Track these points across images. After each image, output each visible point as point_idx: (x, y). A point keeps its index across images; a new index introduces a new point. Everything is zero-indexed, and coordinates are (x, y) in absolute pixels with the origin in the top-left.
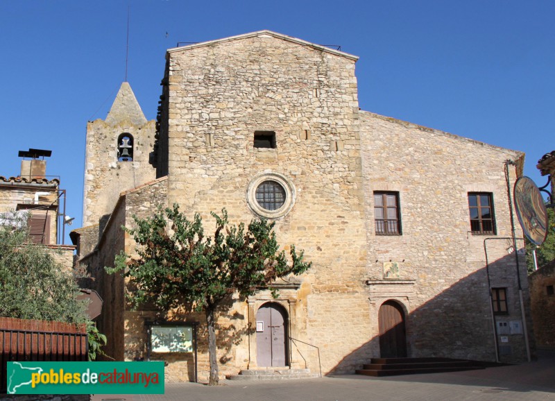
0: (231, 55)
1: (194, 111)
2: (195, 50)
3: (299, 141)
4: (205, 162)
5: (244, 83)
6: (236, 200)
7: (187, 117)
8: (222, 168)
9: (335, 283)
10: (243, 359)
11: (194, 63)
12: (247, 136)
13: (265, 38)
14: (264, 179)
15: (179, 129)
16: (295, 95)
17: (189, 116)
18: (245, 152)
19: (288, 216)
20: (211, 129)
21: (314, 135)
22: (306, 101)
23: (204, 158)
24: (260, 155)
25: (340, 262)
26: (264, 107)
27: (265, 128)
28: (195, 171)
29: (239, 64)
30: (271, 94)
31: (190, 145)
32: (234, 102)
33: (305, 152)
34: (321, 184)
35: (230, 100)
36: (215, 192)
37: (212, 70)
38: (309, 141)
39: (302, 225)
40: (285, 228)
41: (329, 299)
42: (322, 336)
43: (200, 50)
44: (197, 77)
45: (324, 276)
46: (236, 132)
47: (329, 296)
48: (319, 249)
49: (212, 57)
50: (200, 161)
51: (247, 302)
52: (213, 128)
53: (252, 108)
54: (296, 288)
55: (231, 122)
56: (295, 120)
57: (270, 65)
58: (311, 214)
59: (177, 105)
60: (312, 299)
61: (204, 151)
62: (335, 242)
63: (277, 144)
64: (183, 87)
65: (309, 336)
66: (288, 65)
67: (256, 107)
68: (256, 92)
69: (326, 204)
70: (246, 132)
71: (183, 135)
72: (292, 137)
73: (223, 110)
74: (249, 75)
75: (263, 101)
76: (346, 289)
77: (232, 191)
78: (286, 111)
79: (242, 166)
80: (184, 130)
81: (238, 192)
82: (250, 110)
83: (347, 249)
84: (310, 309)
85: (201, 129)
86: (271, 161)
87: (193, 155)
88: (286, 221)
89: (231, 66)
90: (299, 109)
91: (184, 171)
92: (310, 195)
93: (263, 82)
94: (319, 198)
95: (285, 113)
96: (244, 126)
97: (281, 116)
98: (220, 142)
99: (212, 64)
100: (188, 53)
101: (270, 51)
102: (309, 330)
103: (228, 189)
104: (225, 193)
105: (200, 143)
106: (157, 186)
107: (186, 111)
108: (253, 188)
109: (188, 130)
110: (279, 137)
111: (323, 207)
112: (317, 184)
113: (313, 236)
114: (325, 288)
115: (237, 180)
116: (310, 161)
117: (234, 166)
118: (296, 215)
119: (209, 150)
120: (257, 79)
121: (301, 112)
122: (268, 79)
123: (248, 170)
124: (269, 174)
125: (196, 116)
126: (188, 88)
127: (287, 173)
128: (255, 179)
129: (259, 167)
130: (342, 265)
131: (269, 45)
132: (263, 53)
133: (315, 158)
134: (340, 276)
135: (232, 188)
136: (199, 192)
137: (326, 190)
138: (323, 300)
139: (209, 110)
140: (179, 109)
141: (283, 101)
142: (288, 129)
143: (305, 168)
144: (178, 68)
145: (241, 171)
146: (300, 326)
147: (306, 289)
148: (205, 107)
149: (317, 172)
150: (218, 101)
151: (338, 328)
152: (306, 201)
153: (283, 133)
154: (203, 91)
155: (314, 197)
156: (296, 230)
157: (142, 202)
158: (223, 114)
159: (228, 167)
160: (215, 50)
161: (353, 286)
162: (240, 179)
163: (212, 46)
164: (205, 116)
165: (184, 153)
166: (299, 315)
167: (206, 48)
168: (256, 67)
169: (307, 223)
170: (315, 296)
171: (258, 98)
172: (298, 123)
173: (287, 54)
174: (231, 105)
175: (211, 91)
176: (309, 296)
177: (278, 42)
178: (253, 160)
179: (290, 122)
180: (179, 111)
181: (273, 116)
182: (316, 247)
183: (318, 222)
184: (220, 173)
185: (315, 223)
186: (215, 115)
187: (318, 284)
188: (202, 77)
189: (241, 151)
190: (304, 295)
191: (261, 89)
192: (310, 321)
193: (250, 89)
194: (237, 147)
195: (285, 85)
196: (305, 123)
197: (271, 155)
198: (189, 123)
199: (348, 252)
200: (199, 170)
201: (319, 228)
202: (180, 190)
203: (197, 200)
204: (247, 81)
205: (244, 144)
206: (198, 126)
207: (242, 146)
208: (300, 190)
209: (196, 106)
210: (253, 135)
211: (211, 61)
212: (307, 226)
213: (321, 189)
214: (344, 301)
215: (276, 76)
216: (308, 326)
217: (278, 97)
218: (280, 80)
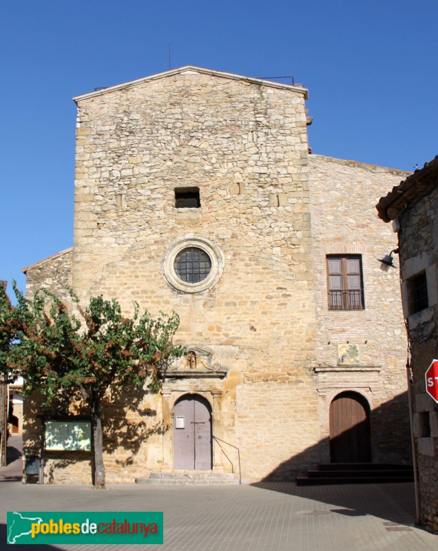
0: (148, 98)
1: (103, 169)
2: (106, 96)
3: (229, 196)
4: (115, 229)
5: (163, 131)
6: (150, 272)
7: (96, 176)
8: (134, 235)
9: (273, 371)
10: (156, 459)
11: (105, 111)
12: (164, 194)
13: (190, 76)
14: (184, 245)
15: (86, 191)
16: (225, 141)
17: (98, 175)
18: (162, 214)
19: (214, 289)
20: (122, 189)
21: (249, 189)
22: (239, 147)
23: (115, 224)
24: (180, 216)
25: (280, 345)
26: (186, 158)
27: (187, 183)
28: (104, 240)
29: (158, 108)
30: (194, 142)
31: (98, 209)
32: (150, 154)
33: (237, 211)
34: (257, 249)
35: (145, 152)
36: (126, 264)
37: (126, 119)
38: (242, 196)
39: (231, 299)
40: (210, 304)
41: (264, 391)
42: (255, 434)
43: (112, 95)
44: (107, 128)
45: (259, 363)
46: (152, 191)
47: (265, 387)
48: (252, 328)
49: (125, 103)
50: (109, 228)
51: (162, 394)
52: (126, 187)
53: (171, 160)
54: (222, 377)
55: (146, 179)
56: (225, 171)
57: (194, 106)
58: (243, 286)
59: (85, 163)
60: (242, 390)
61: (115, 215)
62: (274, 320)
63: (201, 202)
64: (92, 140)
65: (238, 434)
66: (217, 105)
67: (176, 159)
68: (177, 141)
69: (262, 273)
70: (164, 190)
71: (90, 198)
72: (220, 192)
73: (137, 165)
74: (169, 122)
75: (185, 151)
76: (287, 379)
77: (146, 262)
78: (214, 161)
79: (158, 231)
80: (92, 192)
81: (152, 263)
82: (169, 163)
83: (289, 328)
84: (239, 402)
85: (111, 189)
86: (194, 223)
87: (101, 221)
88: (211, 296)
89: (148, 111)
90: (230, 157)
91: (91, 240)
92: (242, 263)
93: (186, 128)
94: (254, 266)
95: (212, 164)
96: (162, 182)
97: (207, 168)
98: (132, 204)
99: (125, 112)
100: (98, 100)
101: (194, 90)
102: (239, 428)
103: (142, 259)
104: (137, 265)
105: (110, 207)
106: (60, 259)
107: (95, 169)
108: (171, 257)
109: (97, 191)
110: (203, 194)
111: (259, 278)
112: (252, 249)
113: (245, 313)
114: (260, 377)
115: (152, 248)
116: (243, 220)
117: (149, 232)
118: (224, 288)
119: (120, 213)
120: (179, 125)
121: (233, 161)
122: (192, 123)
123: (165, 235)
124: (191, 240)
125: (106, 175)
126: (97, 141)
127: (213, 237)
128: (174, 246)
129: (179, 231)
130: (283, 349)
131: (194, 83)
132: (186, 93)
133: (250, 216)
134: (279, 361)
135: (146, 259)
136: (107, 265)
137: (263, 255)
138: (256, 391)
139: (121, 166)
140: (87, 167)
141: (210, 150)
142: (216, 183)
143: (236, 231)
144: (86, 118)
145: (157, 237)
146: (226, 422)
147: (235, 377)
148: (117, 162)
149: (251, 234)
150: (131, 155)
151: (275, 425)
152: (237, 270)
153: (209, 188)
154: (114, 144)
155: (247, 265)
156: (223, 307)
157: (43, 278)
158: (137, 170)
159: (141, 233)
160: (129, 95)
161: (295, 374)
162: (155, 247)
163: (126, 89)
164: (116, 173)
165: (92, 219)
166: (225, 409)
167: (119, 93)
168: (177, 110)
169: (237, 298)
170: (246, 386)
171: (179, 148)
172: (229, 175)
173: (216, 92)
174: (147, 158)
175: (123, 144)
176: (239, 387)
177: (205, 79)
178: (172, 223)
179: (219, 175)
180: (86, 170)
181: (197, 168)
182: (248, 327)
183: (252, 296)
184: (132, 241)
185: (249, 297)
186: (129, 172)
187: (250, 372)
188: (113, 127)
189: (157, 213)
190: (232, 385)
191: (182, 137)
192: (239, 417)
193: (170, 138)
194: (152, 208)
195: (213, 130)
196: (237, 175)
197: (193, 216)
198: (98, 183)
199: (290, 332)
200: (108, 239)
201: (254, 303)
202: (86, 263)
203: (105, 274)
204: (166, 128)
205: (161, 204)
206: (107, 186)
207: (159, 207)
208: (229, 257)
209: (106, 162)
210: (173, 193)
211: (125, 108)
212: (237, 302)
213: (256, 255)
214: (284, 393)
215: (201, 120)
216: (237, 422)
217: (204, 145)
218: (206, 124)
